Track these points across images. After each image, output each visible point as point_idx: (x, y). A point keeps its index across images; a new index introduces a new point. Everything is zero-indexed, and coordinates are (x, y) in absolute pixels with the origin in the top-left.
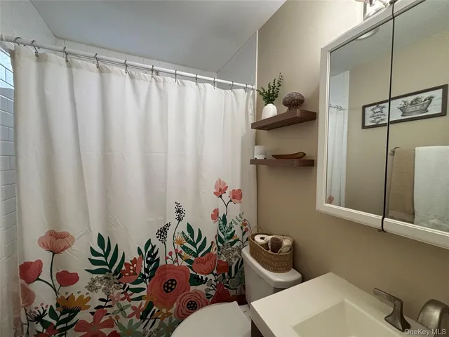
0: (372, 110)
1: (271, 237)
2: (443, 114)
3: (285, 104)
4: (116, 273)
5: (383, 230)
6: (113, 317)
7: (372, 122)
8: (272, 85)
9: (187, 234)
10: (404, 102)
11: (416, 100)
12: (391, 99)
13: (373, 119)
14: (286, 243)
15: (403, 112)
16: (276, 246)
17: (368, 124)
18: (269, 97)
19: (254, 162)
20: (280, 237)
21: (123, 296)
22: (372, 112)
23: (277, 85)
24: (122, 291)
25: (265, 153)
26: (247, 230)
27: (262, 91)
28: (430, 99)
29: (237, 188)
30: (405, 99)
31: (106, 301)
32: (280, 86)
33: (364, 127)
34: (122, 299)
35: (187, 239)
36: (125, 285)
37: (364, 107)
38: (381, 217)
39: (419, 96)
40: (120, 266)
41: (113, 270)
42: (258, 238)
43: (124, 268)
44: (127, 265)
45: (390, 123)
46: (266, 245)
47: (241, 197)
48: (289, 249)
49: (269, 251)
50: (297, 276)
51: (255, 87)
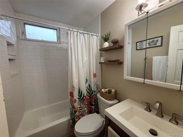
0: (139, 44)
1: (108, 89)
2: (161, 45)
3: (112, 42)
4: (82, 99)
5: (144, 83)
6: (82, 113)
7: (139, 48)
8: (106, 35)
9: (89, 87)
10: (150, 41)
11: (153, 41)
12: (147, 40)
13: (139, 47)
14: (113, 90)
15: (149, 45)
16: (110, 92)
17: (138, 48)
18: (106, 40)
19: (101, 63)
20: (111, 89)
21: (85, 107)
22: (139, 45)
23: (108, 35)
24: (84, 105)
25: (104, 60)
26: (98, 88)
27: (103, 37)
28: (158, 40)
29: (95, 73)
30: (150, 40)
31: (80, 108)
32: (109, 35)
33: (137, 50)
34: (85, 108)
35: (89, 89)
36: (85, 103)
37: (137, 43)
38: (144, 79)
39: (154, 39)
40: (83, 97)
41: (81, 98)
42: (103, 90)
43: (84, 98)
44: (85, 97)
45: (146, 48)
46: (106, 92)
47: (96, 76)
48: (114, 92)
49: (108, 94)
50: (117, 101)
51: (100, 35)
